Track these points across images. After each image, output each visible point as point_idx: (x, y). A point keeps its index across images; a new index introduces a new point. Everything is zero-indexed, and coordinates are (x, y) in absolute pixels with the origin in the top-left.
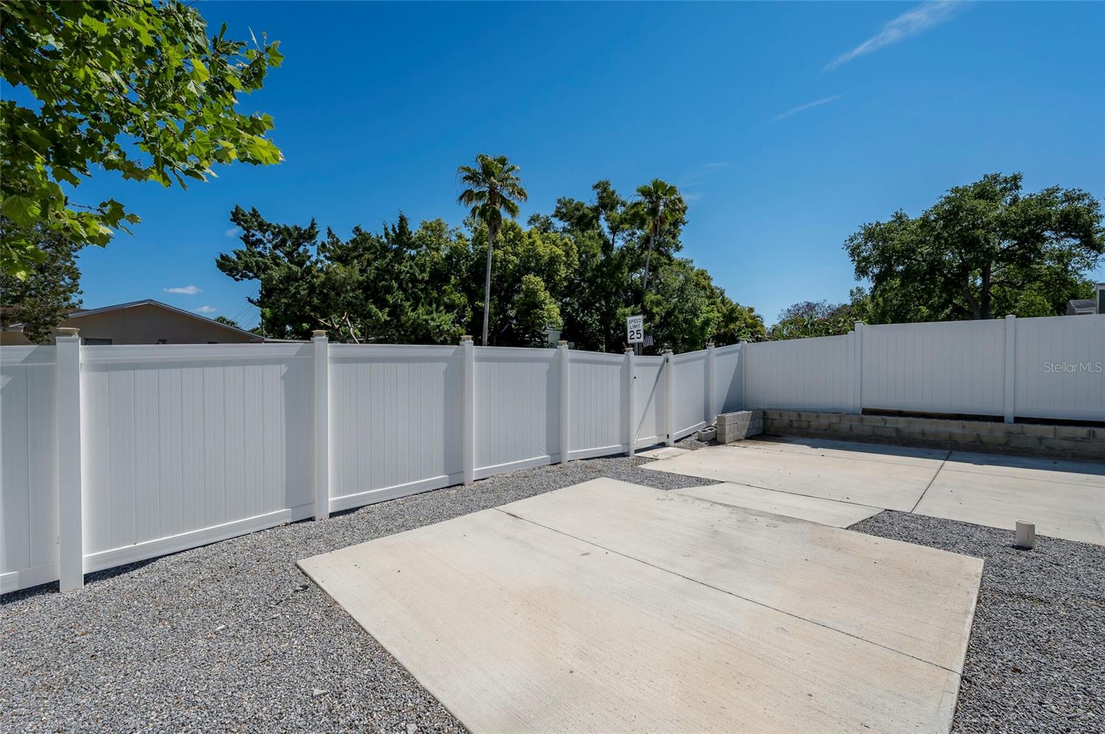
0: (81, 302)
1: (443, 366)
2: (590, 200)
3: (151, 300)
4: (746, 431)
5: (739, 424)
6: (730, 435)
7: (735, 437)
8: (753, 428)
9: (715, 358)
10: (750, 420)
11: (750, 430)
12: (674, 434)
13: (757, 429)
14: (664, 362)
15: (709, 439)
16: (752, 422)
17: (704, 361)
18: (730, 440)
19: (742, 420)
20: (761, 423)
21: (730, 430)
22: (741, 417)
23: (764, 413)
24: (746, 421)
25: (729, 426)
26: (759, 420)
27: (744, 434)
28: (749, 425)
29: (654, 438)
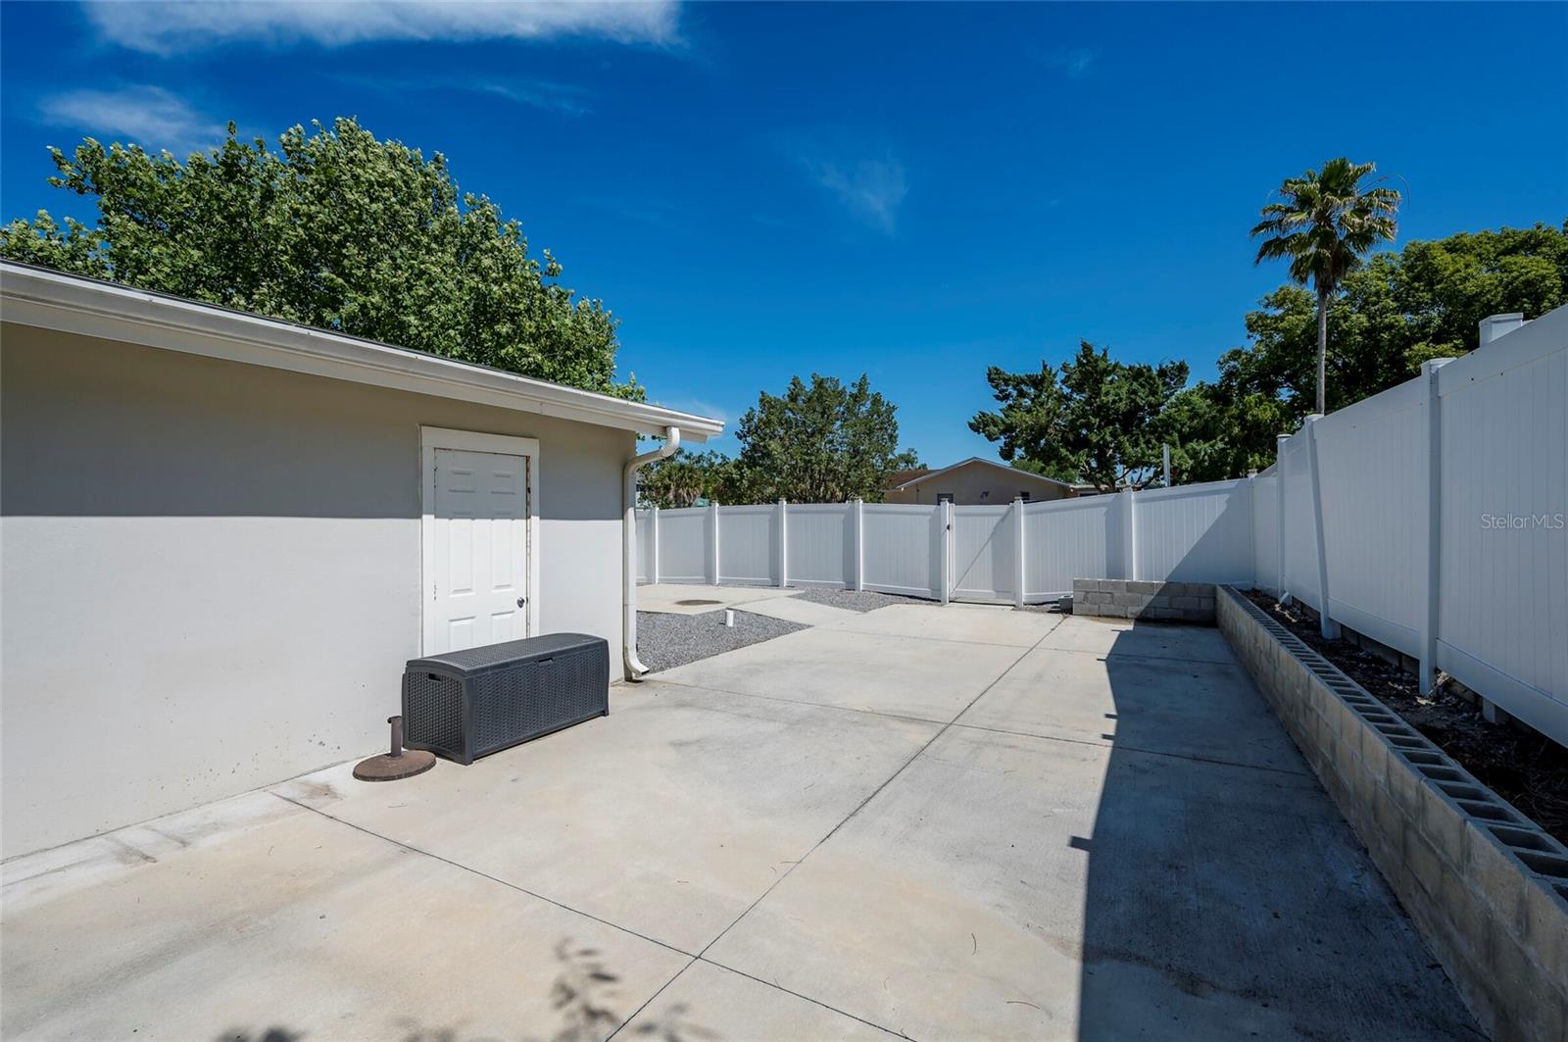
4: (1142, 608)
5: (1116, 594)
6: (1088, 605)
7: (1104, 610)
8: (1171, 608)
9: (1133, 506)
10: (1159, 594)
11: (1158, 610)
12: (1024, 594)
13: (1186, 612)
14: (1009, 511)
15: (1065, 608)
16: (1165, 599)
17: (1104, 509)
18: (1087, 613)
19: (1128, 591)
20: (1206, 604)
21: (1086, 598)
22: (1125, 587)
23: (1214, 590)
24: (1142, 594)
25: (1083, 593)
26: (1196, 599)
27: (1134, 611)
28: (1153, 599)
29: (988, 592)
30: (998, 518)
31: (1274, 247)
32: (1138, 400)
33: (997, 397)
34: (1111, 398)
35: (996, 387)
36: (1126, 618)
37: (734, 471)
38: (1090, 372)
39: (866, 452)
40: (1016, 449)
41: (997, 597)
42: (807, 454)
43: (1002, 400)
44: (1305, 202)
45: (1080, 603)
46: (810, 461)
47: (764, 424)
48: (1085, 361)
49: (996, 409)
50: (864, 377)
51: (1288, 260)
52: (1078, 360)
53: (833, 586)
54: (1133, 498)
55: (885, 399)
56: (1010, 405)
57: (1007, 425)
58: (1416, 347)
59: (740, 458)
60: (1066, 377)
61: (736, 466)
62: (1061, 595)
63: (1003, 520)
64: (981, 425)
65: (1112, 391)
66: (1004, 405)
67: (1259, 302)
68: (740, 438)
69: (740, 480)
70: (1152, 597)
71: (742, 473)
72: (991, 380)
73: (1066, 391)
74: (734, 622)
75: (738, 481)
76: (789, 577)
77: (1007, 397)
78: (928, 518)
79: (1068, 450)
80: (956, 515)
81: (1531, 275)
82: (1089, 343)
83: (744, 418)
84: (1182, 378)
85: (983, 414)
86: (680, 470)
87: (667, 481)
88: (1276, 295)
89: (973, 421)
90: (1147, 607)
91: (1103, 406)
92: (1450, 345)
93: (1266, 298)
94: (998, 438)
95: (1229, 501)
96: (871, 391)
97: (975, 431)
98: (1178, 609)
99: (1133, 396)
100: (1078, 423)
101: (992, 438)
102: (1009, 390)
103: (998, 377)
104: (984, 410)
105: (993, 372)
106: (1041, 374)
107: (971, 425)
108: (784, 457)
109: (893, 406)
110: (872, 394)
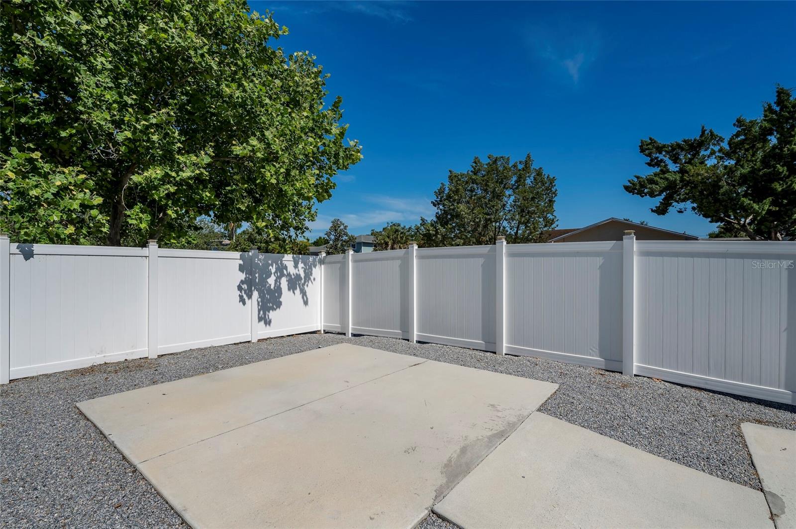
0: (557, 227)
1: (481, 261)
3: (613, 218)
33: (649, 164)
35: (649, 155)
37: (431, 228)
39: (533, 212)
42: (488, 214)
43: (653, 166)
46: (490, 219)
47: (453, 192)
50: (529, 156)
52: (768, 109)
53: (583, 364)
55: (545, 172)
59: (435, 219)
61: (432, 225)
64: (637, 187)
66: (655, 169)
68: (435, 205)
69: (436, 235)
71: (437, 230)
72: (642, 150)
75: (434, 235)
77: (658, 163)
82: (784, 89)
83: (437, 191)
85: (638, 177)
86: (395, 232)
87: (387, 240)
89: (627, 184)
96: (535, 166)
97: (630, 192)
101: (652, 194)
102: (661, 157)
103: (650, 146)
104: (637, 175)
105: (645, 143)
106: (698, 138)
107: (627, 188)
108: (470, 217)
109: (554, 177)
110: (535, 169)
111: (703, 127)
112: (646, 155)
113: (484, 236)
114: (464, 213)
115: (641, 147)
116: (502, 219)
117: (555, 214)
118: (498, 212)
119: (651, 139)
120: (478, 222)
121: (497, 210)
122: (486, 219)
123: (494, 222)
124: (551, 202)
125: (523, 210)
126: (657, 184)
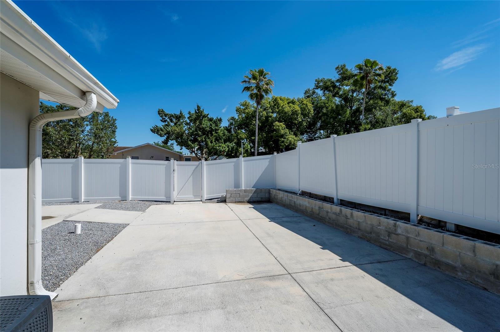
0: (118, 145)
2: (335, 76)
3: (148, 143)
4: (249, 198)
5: (241, 194)
6: (231, 199)
7: (237, 200)
8: (257, 197)
9: (243, 162)
10: (254, 193)
11: (253, 198)
12: (206, 197)
13: (261, 198)
14: (199, 164)
15: (223, 200)
16: (256, 194)
17: (233, 164)
18: (231, 202)
19: (245, 192)
20: (267, 195)
21: (231, 196)
22: (244, 191)
23: (269, 190)
24: (249, 193)
25: (230, 194)
26: (264, 194)
27: (246, 199)
28: (252, 195)
29: (191, 197)
30: (195, 167)
31: (247, 89)
32: (212, 127)
33: (162, 121)
34: (205, 126)
35: (162, 117)
36: (244, 202)
38: (199, 116)
39: (102, 137)
40: (170, 141)
41: (194, 198)
42: (71, 136)
43: (163, 122)
44: (254, 78)
45: (229, 198)
46: (72, 139)
48: (198, 112)
49: (161, 125)
51: (249, 93)
52: (195, 111)
53: (114, 200)
54: (243, 160)
55: (111, 115)
56: (166, 125)
57: (168, 131)
58: (276, 123)
60: (190, 116)
62: (220, 195)
63: (197, 167)
64: (156, 130)
65: (205, 124)
66: (164, 124)
67: (239, 104)
70: (252, 194)
72: (159, 114)
73: (188, 121)
74: (82, 230)
76: (85, 196)
77: (165, 121)
78: (165, 166)
79: (191, 142)
80: (177, 165)
81: (296, 109)
82: (199, 105)
84: (220, 123)
85: (157, 126)
88: (244, 102)
89: (152, 128)
90: (250, 198)
91: (203, 129)
92: (282, 123)
93: (241, 103)
94: (164, 136)
95: (269, 162)
98: (260, 197)
99: (211, 126)
100: (194, 133)
101: (161, 135)
102: (166, 119)
103: (162, 113)
104: (156, 125)
105: (160, 111)
106: (179, 114)
107: (152, 130)
108: (57, 136)
109: (115, 119)
110: (105, 112)
111: (181, 111)
112: (160, 116)
113: (68, 149)
114: (53, 134)
115: (159, 112)
116: (82, 139)
117: (116, 138)
118: (79, 135)
119: (162, 110)
120: (64, 140)
121: (78, 134)
122: (70, 139)
123: (75, 140)
124: (114, 132)
125: (96, 135)
126: (163, 131)
